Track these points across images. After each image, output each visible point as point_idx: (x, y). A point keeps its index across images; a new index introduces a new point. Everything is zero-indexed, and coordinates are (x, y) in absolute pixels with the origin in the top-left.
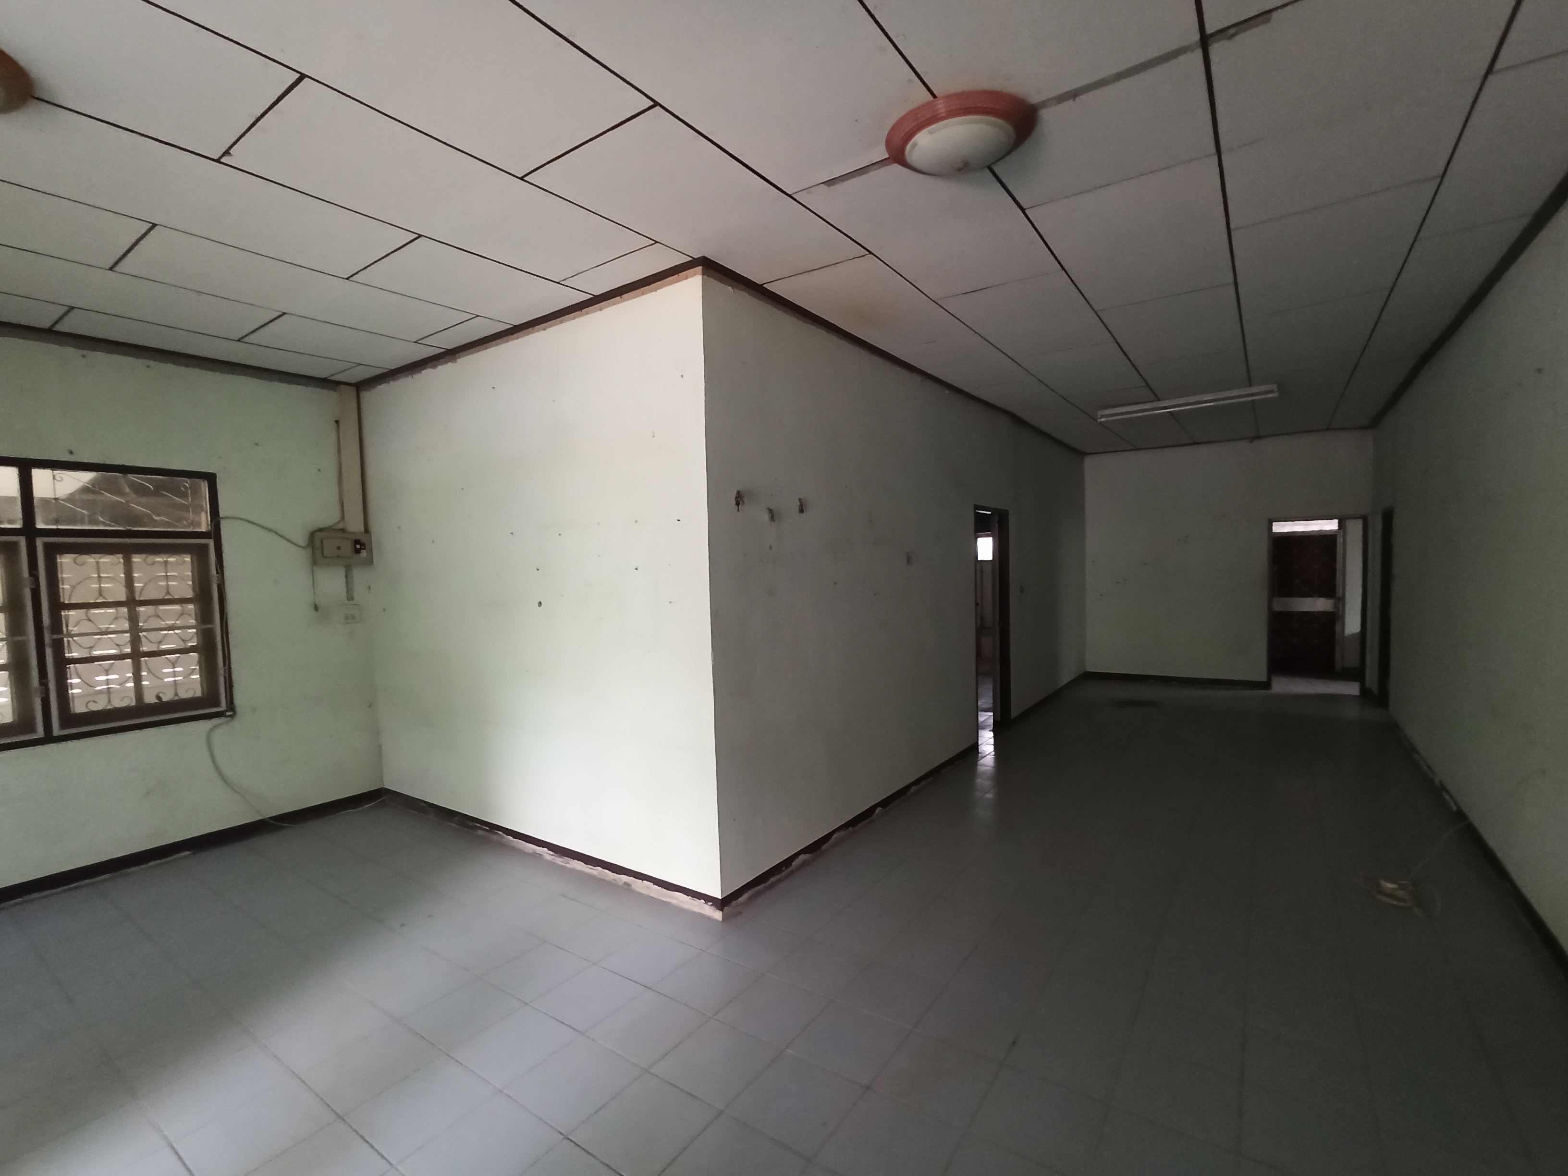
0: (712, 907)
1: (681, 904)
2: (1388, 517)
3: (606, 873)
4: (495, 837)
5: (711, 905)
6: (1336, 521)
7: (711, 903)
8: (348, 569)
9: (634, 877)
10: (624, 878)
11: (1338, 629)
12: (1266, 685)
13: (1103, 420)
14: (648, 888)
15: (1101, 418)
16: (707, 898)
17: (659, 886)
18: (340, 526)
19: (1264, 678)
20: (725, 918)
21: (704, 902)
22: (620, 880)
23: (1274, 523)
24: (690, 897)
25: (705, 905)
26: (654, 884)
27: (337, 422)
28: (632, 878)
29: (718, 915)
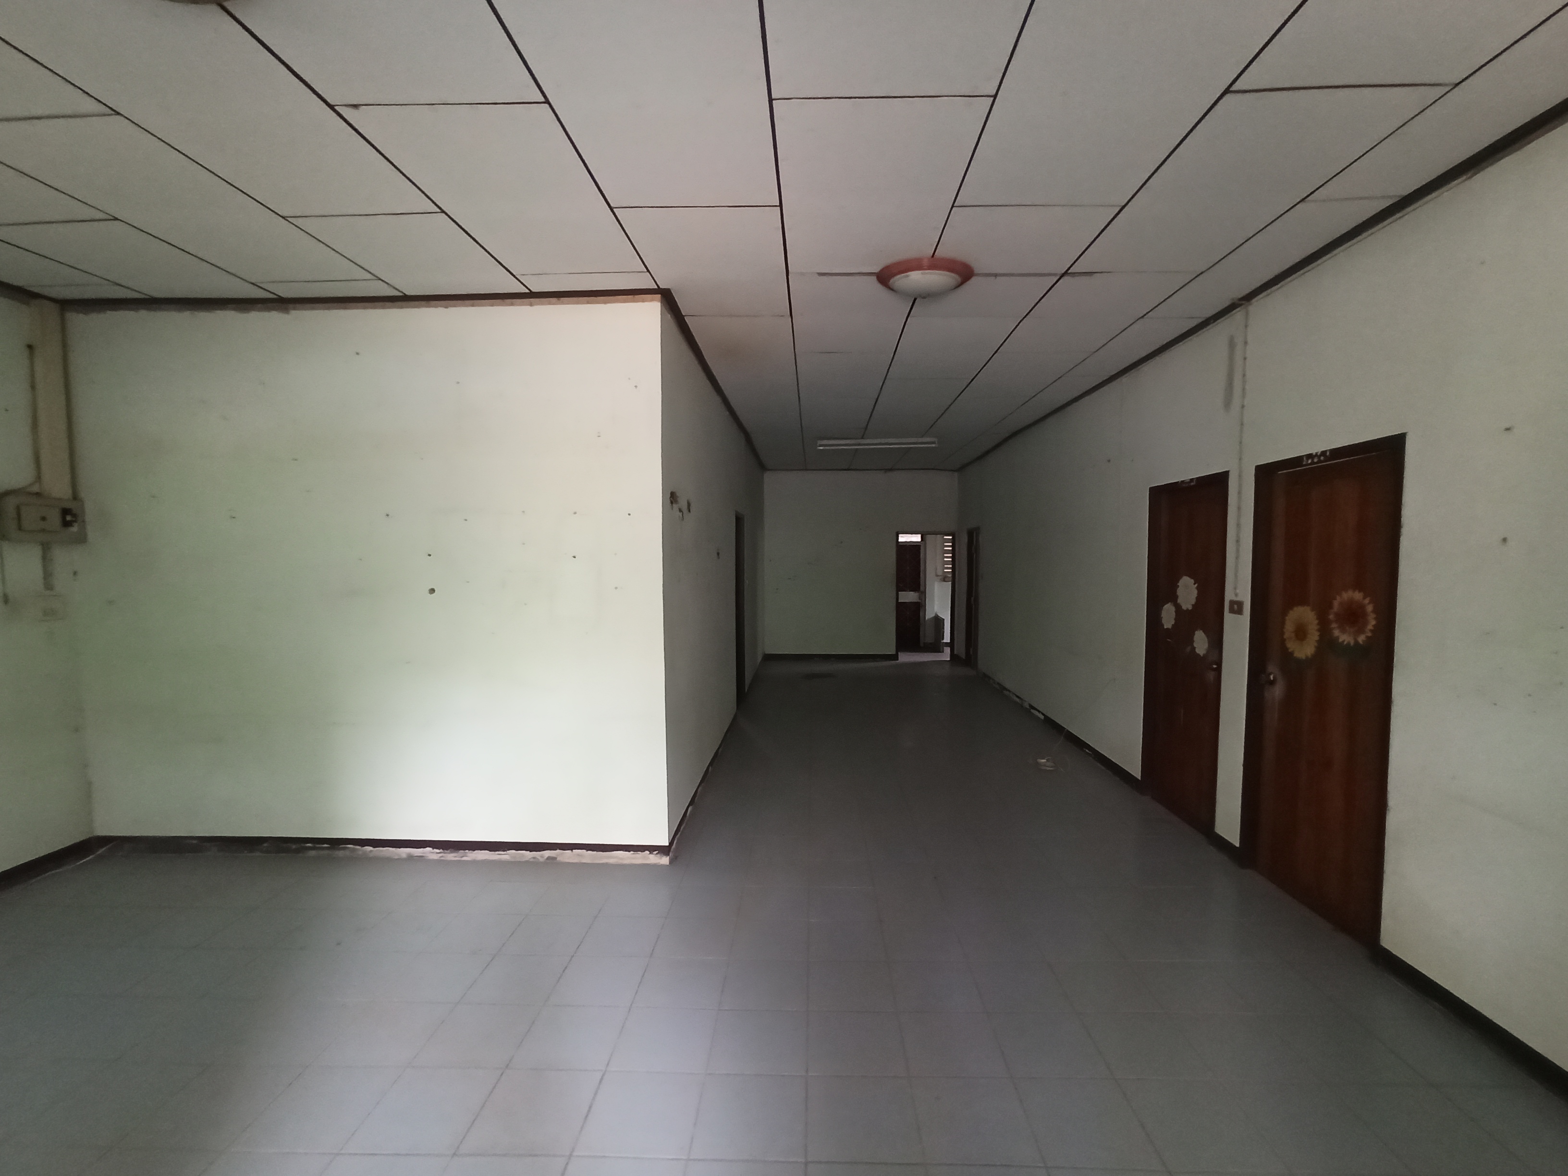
0: (658, 855)
1: (621, 862)
2: (973, 535)
3: (522, 854)
4: (341, 853)
5: (657, 854)
6: (919, 536)
7: (657, 852)
8: (46, 548)
9: (560, 849)
10: (547, 853)
11: (921, 614)
12: (895, 657)
13: (821, 448)
14: (578, 855)
15: (820, 446)
16: (651, 849)
17: (593, 851)
18: (35, 489)
19: (894, 652)
20: (671, 862)
21: (648, 853)
22: (542, 856)
23: (900, 535)
24: (632, 852)
25: (651, 855)
26: (587, 850)
27: (30, 347)
28: (558, 851)
29: (665, 860)
